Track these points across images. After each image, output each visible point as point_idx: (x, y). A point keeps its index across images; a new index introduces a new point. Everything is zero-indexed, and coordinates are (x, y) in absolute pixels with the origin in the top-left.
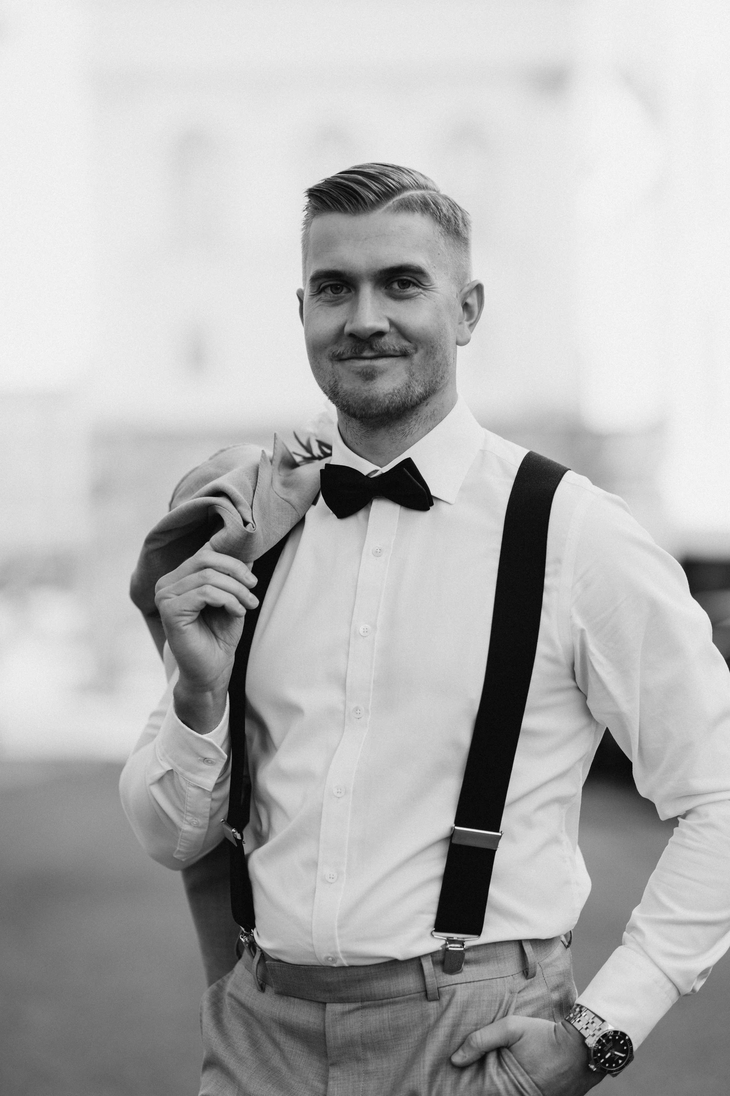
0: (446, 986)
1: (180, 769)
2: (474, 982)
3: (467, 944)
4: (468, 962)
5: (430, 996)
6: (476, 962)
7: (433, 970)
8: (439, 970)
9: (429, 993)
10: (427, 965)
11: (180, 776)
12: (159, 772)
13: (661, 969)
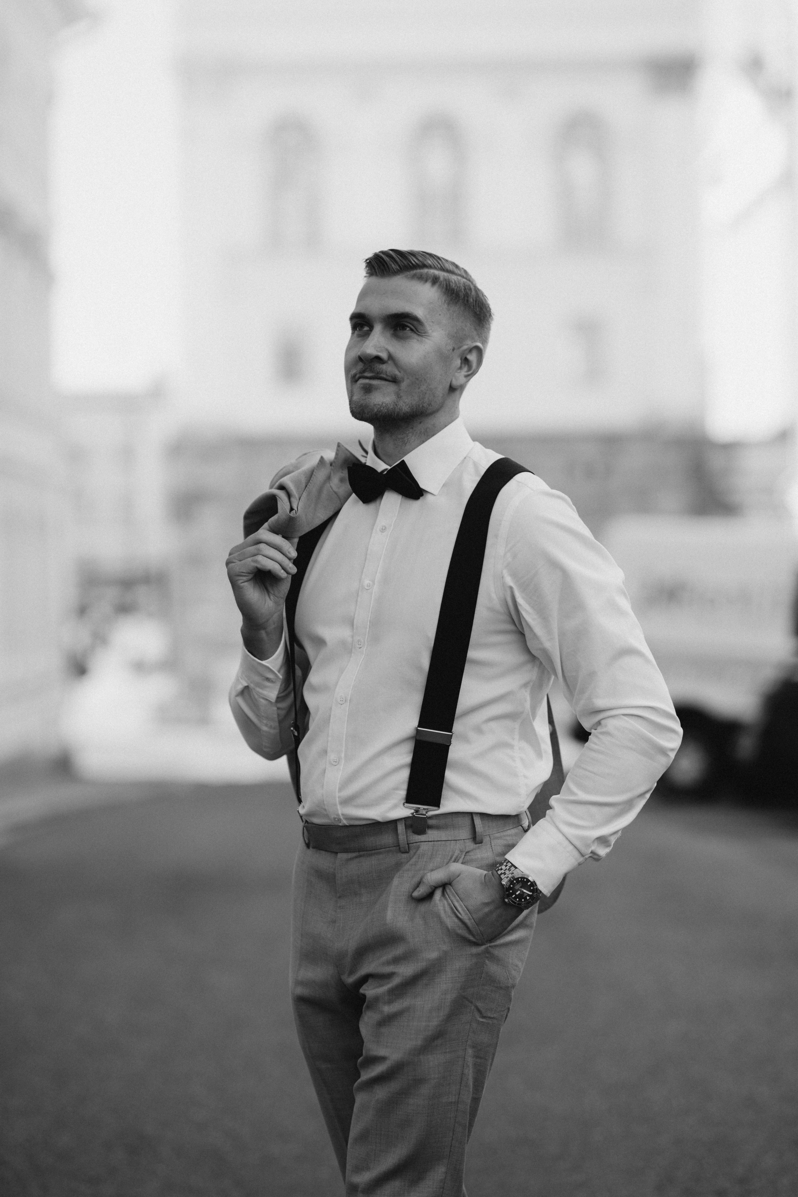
0: (414, 843)
1: (252, 686)
2: (434, 841)
3: (430, 813)
4: (430, 827)
5: (402, 849)
6: (437, 827)
7: (404, 830)
8: (410, 832)
9: (401, 846)
10: (401, 828)
11: (253, 690)
12: (240, 687)
13: (564, 835)
